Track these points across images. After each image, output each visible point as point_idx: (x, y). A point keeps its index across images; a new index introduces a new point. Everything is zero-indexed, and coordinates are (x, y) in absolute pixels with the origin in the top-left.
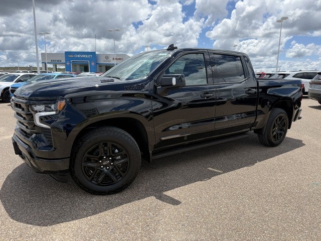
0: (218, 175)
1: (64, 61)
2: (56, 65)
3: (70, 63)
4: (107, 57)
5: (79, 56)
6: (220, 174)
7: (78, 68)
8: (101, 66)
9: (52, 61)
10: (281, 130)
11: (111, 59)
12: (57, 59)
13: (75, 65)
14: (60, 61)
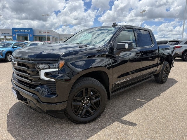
0: (145, 103)
1: (11, 34)
2: (6, 37)
3: (16, 35)
4: (40, 32)
5: (21, 31)
6: (146, 103)
7: (21, 38)
8: (36, 37)
9: (3, 34)
10: (166, 74)
11: (43, 32)
12: (7, 33)
13: (19, 36)
14: (9, 34)
